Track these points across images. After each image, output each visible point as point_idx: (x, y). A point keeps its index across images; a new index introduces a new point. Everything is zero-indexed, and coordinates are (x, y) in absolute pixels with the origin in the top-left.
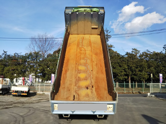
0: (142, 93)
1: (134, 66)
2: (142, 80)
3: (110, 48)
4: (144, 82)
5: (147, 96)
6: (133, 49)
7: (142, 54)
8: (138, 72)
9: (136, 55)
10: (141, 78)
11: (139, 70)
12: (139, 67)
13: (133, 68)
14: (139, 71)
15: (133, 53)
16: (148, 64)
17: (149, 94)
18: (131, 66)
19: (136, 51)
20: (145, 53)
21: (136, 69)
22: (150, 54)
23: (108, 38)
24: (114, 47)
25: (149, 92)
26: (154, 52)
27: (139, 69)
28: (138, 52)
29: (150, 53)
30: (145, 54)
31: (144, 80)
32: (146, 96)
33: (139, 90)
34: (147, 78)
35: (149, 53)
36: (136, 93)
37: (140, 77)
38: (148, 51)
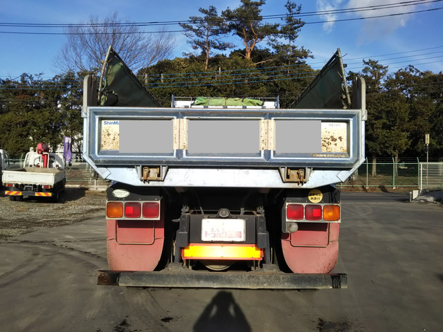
0: (388, 190)
2: (390, 151)
3: (301, 58)
4: (396, 158)
5: (408, 200)
6: (367, 63)
7: (394, 77)
8: (380, 130)
9: (377, 82)
10: (387, 147)
11: (384, 124)
12: (384, 115)
14: (383, 128)
15: (369, 75)
16: (411, 108)
17: (415, 194)
19: (376, 67)
20: (403, 74)
21: (376, 122)
22: (416, 79)
23: (295, 28)
24: (312, 57)
25: (417, 188)
26: (427, 72)
27: (385, 121)
28: (381, 71)
29: (418, 74)
30: (404, 78)
31: (396, 153)
32: (406, 199)
33: (380, 180)
34: (405, 148)
35: (413, 74)
36: (373, 189)
37: (384, 144)
38: (411, 70)
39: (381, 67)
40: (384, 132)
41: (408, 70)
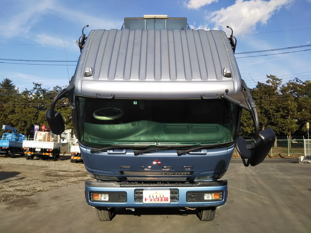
0: (286, 157)
1: (273, 107)
2: (285, 132)
4: (290, 136)
5: (298, 162)
6: (268, 77)
7: (286, 86)
8: (278, 119)
9: (276, 88)
10: (284, 130)
11: (282, 115)
12: (281, 110)
13: (271, 111)
14: (280, 118)
15: (270, 84)
16: (299, 105)
17: (302, 158)
18: (267, 109)
19: (275, 79)
20: (292, 84)
21: (277, 114)
22: (300, 86)
25: (303, 155)
26: (308, 81)
27: (282, 113)
28: (278, 82)
29: (301, 84)
30: (293, 87)
31: (290, 133)
33: (280, 151)
34: (295, 130)
35: (298, 83)
36: (275, 156)
37: (281, 128)
38: (297, 81)
39: (278, 80)
40: (282, 120)
41: (295, 81)
